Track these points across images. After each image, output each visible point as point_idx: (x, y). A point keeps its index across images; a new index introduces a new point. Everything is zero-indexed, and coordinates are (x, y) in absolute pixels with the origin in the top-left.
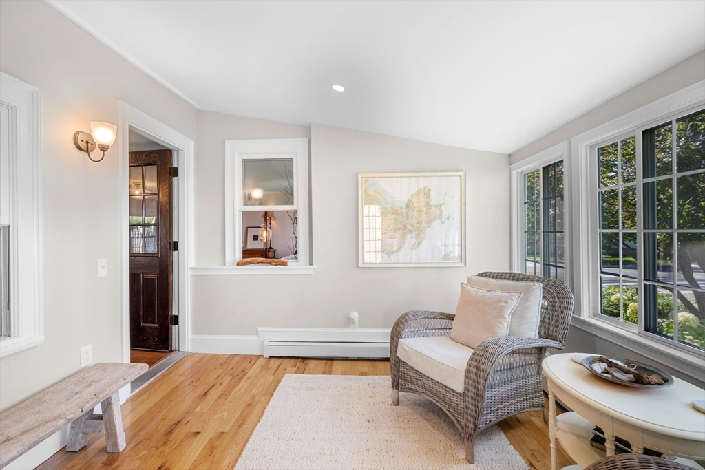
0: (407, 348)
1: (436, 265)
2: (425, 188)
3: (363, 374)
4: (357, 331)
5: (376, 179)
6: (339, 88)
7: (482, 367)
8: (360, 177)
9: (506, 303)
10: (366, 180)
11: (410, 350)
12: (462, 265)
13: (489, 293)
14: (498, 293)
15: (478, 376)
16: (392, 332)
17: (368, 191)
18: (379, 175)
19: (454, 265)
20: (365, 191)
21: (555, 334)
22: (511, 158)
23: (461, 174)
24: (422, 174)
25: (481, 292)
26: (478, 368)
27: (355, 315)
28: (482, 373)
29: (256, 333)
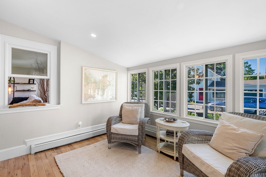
0: (116, 128)
1: (109, 101)
2: (106, 75)
3: (88, 145)
4: (80, 129)
5: (90, 70)
6: (94, 35)
7: (143, 126)
8: (83, 68)
9: (138, 110)
10: (86, 70)
11: (117, 129)
12: (116, 101)
13: (133, 108)
14: (135, 108)
15: (142, 129)
16: (107, 125)
17: (86, 74)
18: (91, 68)
19: (114, 101)
20: (85, 74)
21: (148, 116)
22: (128, 69)
23: (116, 72)
24: (105, 70)
25: (130, 108)
26: (142, 127)
27: (80, 123)
28: (143, 128)
29: (25, 143)
